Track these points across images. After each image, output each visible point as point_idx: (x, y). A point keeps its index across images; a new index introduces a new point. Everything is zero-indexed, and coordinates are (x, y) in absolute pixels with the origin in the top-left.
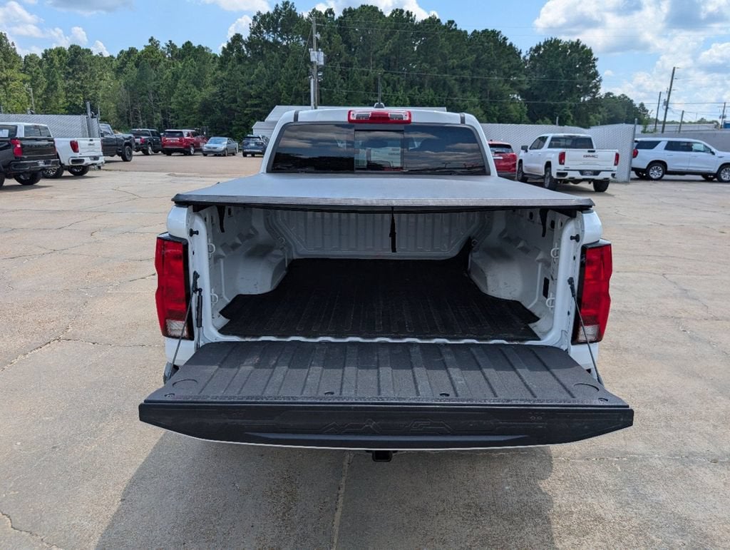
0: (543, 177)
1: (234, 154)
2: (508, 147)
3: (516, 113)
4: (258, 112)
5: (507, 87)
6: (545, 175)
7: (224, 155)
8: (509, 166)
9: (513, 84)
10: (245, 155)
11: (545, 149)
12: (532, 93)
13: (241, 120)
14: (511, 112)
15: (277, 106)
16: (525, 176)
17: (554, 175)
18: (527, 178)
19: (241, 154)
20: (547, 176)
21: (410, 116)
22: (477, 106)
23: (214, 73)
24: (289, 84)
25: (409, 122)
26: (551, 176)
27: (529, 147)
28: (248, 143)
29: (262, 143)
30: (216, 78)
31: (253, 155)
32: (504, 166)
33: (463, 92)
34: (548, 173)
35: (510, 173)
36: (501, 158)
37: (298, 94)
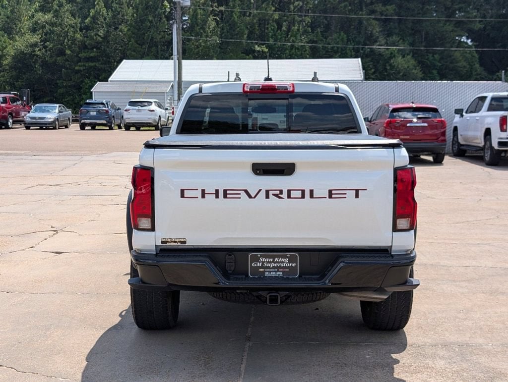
0: (482, 149)
1: (66, 127)
2: (435, 110)
3: (465, 64)
4: (95, 68)
5: (449, 27)
6: (484, 146)
7: (55, 128)
8: (436, 135)
9: (459, 23)
10: (83, 127)
11: (484, 112)
12: (488, 35)
13: (71, 80)
14: (457, 62)
15: (124, 61)
16: (462, 147)
17: (495, 145)
18: (465, 151)
19: (76, 126)
20: (486, 147)
21: (293, 87)
22: (408, 54)
23: (33, 16)
24: (139, 29)
25: (293, 91)
26: (492, 148)
27: (465, 111)
28: (88, 112)
29: (107, 112)
30: (36, 23)
31: (93, 127)
32: (431, 135)
33: (388, 36)
34: (488, 143)
35: (436, 143)
36: (426, 125)
37: (153, 43)
